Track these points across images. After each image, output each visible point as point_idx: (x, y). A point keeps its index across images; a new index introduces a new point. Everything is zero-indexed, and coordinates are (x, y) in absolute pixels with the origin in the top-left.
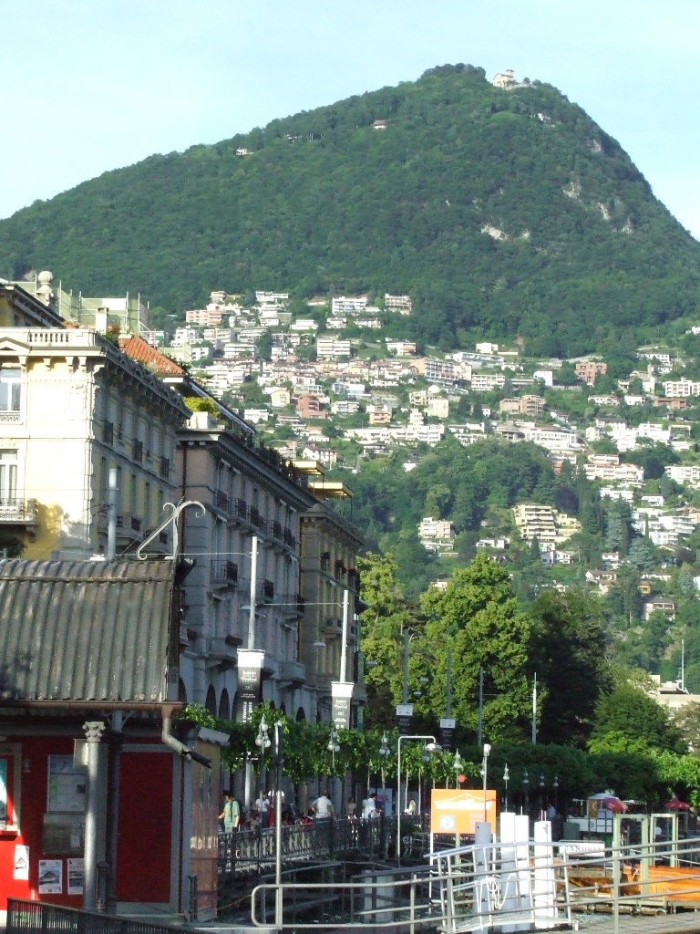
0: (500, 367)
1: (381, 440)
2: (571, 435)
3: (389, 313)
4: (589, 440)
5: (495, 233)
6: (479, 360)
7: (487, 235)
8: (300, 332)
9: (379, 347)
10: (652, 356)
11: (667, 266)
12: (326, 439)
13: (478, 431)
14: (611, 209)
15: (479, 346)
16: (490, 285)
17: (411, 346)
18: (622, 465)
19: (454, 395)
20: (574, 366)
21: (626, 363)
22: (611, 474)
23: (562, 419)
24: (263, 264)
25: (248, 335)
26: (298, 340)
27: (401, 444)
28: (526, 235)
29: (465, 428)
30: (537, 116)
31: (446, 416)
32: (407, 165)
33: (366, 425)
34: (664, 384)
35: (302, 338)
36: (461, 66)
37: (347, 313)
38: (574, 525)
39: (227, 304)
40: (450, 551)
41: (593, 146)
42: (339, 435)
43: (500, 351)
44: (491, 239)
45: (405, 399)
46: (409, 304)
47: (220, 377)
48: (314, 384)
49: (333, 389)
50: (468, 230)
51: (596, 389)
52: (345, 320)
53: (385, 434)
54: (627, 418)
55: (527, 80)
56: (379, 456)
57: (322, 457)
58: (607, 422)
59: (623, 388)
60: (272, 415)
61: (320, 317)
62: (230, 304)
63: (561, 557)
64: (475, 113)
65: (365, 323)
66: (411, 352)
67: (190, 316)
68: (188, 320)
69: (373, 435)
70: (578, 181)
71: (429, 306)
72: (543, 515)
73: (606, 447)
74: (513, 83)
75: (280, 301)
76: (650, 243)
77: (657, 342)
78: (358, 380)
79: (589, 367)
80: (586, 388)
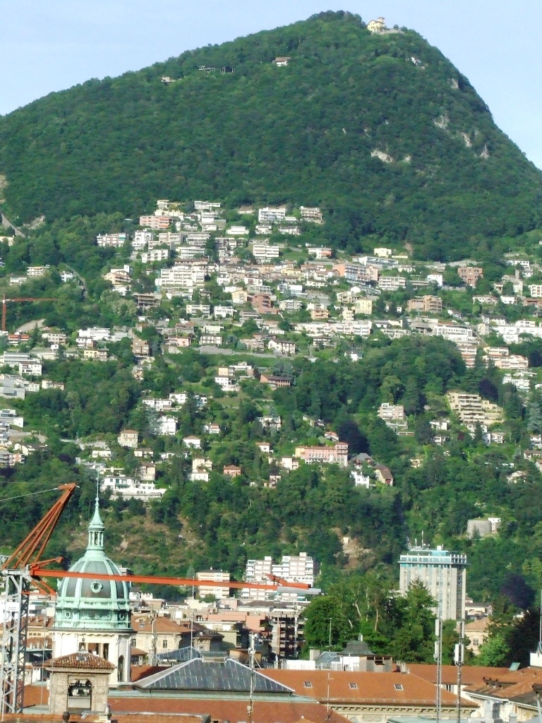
0: (396, 269)
1: (326, 334)
2: (469, 330)
3: (304, 222)
4: (481, 334)
5: (383, 157)
6: (380, 263)
7: (377, 158)
8: (236, 237)
9: (301, 251)
10: (516, 262)
11: (518, 186)
12: (282, 332)
13: (397, 327)
14: (472, 139)
15: (376, 251)
16: (381, 200)
17: (328, 251)
18: (512, 356)
19: (371, 294)
20: (456, 269)
21: (498, 268)
22: (507, 364)
23: (457, 316)
24: (196, 177)
25: (194, 238)
26: (235, 244)
27: (341, 337)
28: (408, 159)
29: (388, 324)
30: (411, 60)
31: (370, 313)
32: (309, 98)
33: (310, 321)
34: (529, 286)
35: (238, 242)
36: (341, 13)
37: (270, 221)
38: (496, 410)
39: (171, 211)
40: (406, 430)
41: (452, 83)
42: (291, 329)
43: (393, 254)
44: (380, 162)
45: (334, 298)
46: (320, 215)
47: (185, 277)
48: (261, 285)
49: (278, 289)
50: (362, 154)
51: (477, 289)
52: (270, 227)
53: (328, 328)
54: (506, 315)
55: (396, 27)
56: (327, 347)
57: (284, 348)
58: (491, 318)
59: (498, 289)
60: (236, 311)
61: (250, 223)
62: (173, 211)
63: (496, 438)
64: (361, 57)
65: (287, 231)
66: (328, 256)
67: (143, 220)
68: (141, 223)
69: (318, 329)
70: (446, 114)
71: (336, 217)
72: (471, 402)
73: (497, 341)
74: (385, 29)
75: (214, 209)
76: (503, 167)
77: (517, 250)
78: (295, 281)
79: (469, 271)
80: (469, 288)
